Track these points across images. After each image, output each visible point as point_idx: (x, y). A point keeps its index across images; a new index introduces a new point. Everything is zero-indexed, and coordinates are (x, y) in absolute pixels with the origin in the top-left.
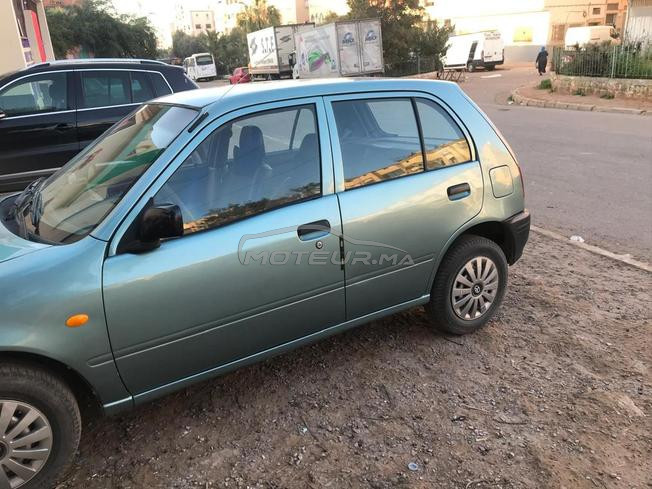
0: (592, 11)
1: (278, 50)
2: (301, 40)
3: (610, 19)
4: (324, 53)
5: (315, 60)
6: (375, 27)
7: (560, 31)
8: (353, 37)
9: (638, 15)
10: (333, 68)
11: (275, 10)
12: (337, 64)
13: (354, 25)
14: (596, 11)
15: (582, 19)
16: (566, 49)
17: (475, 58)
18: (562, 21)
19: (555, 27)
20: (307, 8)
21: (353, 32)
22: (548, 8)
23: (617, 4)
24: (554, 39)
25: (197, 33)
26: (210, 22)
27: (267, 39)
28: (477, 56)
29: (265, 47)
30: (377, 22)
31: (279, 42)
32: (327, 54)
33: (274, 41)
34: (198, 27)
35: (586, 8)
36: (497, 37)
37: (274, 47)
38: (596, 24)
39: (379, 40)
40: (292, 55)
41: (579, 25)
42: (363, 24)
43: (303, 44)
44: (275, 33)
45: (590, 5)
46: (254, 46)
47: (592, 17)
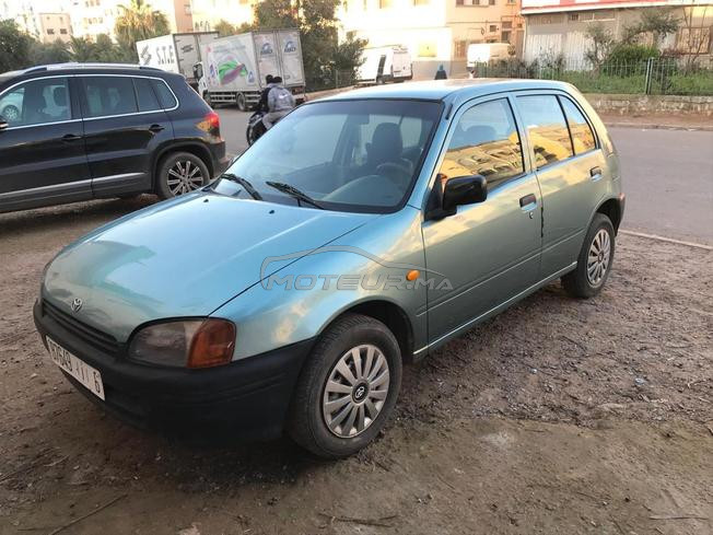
0: (488, 28)
1: (179, 61)
2: (209, 50)
3: (505, 37)
4: (239, 64)
5: (226, 73)
6: (294, 38)
7: (461, 48)
8: (272, 48)
9: (534, 33)
10: (251, 81)
11: (162, 16)
12: (256, 76)
13: (272, 35)
14: (493, 28)
15: (480, 37)
16: (470, 65)
17: (385, 73)
18: (463, 38)
19: (456, 43)
20: (190, 15)
21: (272, 43)
22: (450, 24)
23: (511, 22)
24: (456, 55)
25: (51, 39)
26: (65, 27)
27: (164, 48)
28: (387, 71)
29: (162, 57)
30: (295, 33)
31: (180, 51)
32: (244, 65)
33: (173, 50)
34: (50, 32)
35: (483, 26)
36: (405, 51)
37: (174, 58)
38: (493, 41)
39: (298, 52)
40: (197, 66)
41: (478, 42)
42: (281, 35)
43: (211, 55)
44: (175, 42)
45: (487, 22)
46: (146, 56)
47: (490, 34)
